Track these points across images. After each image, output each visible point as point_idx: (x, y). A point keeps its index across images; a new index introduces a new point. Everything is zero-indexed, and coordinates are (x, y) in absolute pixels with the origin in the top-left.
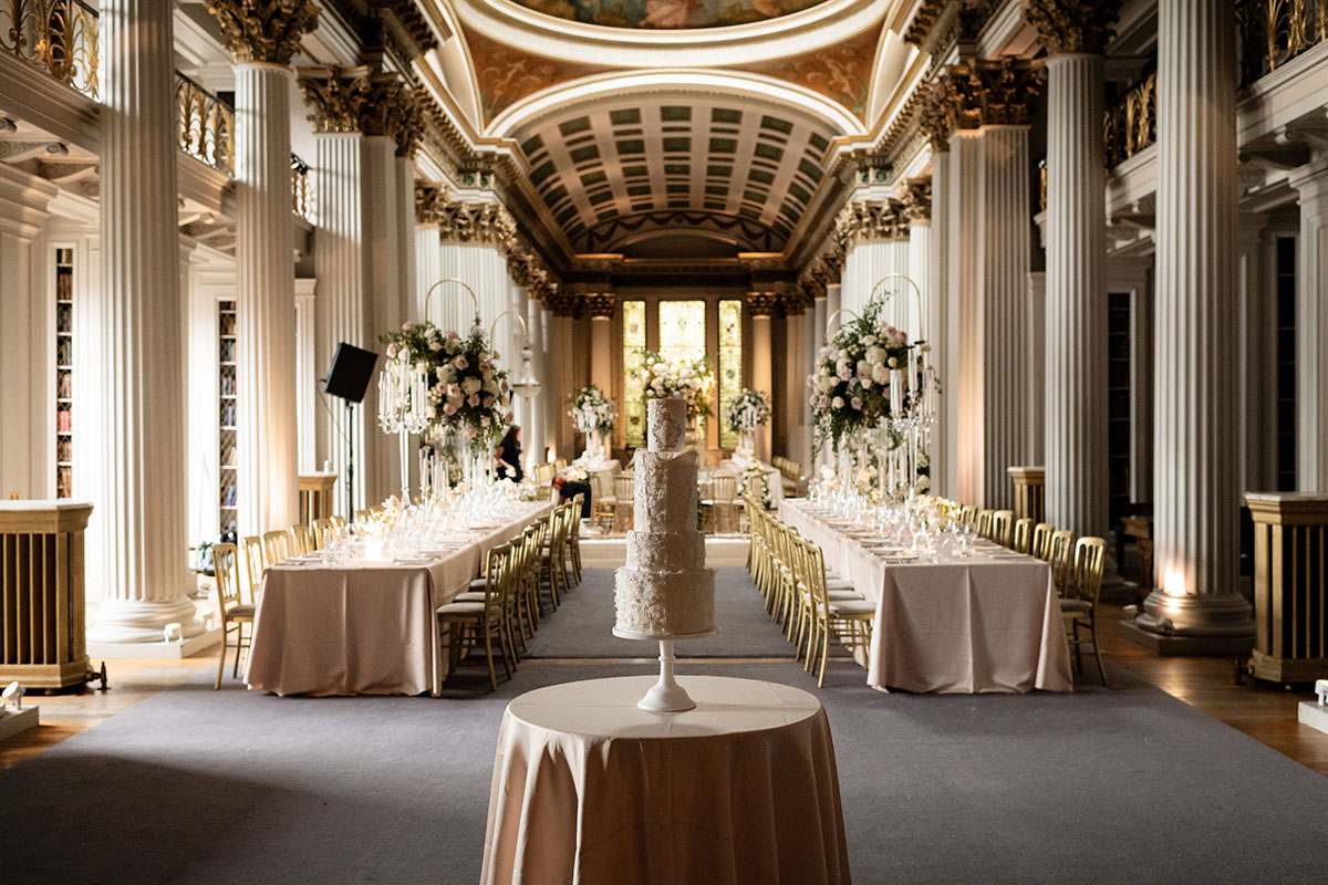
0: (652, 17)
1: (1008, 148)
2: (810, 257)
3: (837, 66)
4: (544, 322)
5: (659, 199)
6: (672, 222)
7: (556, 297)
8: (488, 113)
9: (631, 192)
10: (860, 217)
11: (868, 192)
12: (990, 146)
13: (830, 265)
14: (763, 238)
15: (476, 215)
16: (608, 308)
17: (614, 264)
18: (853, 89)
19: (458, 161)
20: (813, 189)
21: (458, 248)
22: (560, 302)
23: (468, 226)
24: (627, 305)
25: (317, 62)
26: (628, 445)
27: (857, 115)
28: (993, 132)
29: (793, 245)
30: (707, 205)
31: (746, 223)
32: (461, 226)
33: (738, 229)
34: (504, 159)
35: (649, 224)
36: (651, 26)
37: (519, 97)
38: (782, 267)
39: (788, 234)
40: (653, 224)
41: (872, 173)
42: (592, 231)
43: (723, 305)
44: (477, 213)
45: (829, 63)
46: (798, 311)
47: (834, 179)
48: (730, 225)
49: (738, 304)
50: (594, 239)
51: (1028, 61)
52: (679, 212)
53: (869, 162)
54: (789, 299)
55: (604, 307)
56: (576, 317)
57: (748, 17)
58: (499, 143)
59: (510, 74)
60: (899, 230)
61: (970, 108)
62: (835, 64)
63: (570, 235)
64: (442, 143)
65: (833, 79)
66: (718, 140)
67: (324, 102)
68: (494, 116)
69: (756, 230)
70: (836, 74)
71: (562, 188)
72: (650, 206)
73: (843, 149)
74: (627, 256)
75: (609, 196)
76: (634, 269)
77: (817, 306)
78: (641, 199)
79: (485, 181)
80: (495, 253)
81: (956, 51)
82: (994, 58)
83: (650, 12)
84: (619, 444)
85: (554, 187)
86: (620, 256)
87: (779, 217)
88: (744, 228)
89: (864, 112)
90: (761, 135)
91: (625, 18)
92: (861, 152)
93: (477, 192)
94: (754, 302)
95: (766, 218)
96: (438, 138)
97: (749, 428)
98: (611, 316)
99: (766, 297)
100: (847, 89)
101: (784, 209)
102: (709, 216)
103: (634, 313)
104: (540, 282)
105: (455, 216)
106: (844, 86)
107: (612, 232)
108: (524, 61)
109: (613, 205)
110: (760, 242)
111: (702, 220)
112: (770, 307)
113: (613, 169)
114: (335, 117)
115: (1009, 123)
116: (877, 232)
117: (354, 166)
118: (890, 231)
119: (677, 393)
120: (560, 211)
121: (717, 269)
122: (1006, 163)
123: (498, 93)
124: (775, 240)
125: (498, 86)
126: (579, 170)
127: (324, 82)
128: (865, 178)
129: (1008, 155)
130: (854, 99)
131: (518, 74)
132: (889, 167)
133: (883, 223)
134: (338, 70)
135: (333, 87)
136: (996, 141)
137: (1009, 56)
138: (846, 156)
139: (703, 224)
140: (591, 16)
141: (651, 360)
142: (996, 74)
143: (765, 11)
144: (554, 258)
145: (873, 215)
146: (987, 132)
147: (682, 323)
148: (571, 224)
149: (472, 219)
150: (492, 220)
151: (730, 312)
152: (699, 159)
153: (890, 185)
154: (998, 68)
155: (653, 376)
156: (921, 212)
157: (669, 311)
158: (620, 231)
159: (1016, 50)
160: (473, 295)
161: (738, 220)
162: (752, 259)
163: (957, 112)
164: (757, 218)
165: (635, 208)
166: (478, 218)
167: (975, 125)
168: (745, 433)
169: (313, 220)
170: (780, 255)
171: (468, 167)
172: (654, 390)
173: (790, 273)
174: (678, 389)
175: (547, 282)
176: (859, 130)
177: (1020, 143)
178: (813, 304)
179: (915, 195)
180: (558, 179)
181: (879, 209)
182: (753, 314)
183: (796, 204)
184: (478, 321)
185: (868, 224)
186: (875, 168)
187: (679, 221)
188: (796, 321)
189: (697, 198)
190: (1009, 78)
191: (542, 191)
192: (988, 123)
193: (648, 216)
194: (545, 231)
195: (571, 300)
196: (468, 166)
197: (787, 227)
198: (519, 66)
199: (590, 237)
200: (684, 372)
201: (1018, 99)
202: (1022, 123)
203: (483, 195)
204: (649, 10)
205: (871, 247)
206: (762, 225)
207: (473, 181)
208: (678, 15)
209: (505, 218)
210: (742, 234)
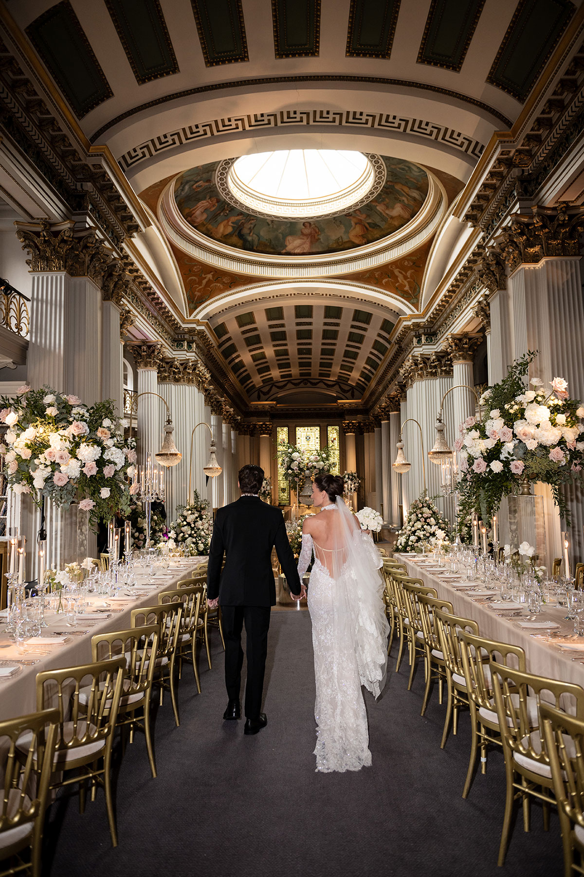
0: (289, 248)
1: (565, 274)
2: (378, 399)
3: (401, 273)
4: (232, 437)
5: (295, 371)
6: (302, 385)
7: (240, 424)
8: (192, 306)
9: (280, 366)
10: (416, 364)
11: (422, 350)
12: (550, 275)
13: (391, 401)
14: (350, 392)
15: (183, 366)
16: (269, 430)
17: (271, 407)
18: (410, 288)
19: (172, 333)
20: (380, 359)
21: (173, 386)
22: (243, 427)
23: (179, 372)
24: (279, 429)
25: (32, 218)
26: (280, 503)
27: (413, 304)
28: (552, 262)
29: (367, 394)
30: (321, 375)
31: (341, 384)
32: (174, 373)
33: (337, 388)
34: (201, 333)
35: (290, 386)
36: (289, 254)
37: (210, 297)
38: (361, 407)
39: (364, 389)
40: (293, 386)
41: (423, 338)
42: (259, 390)
43: (330, 428)
44: (185, 364)
45: (396, 272)
46: (371, 430)
47: (397, 346)
48: (333, 386)
49: (337, 428)
50: (261, 394)
51: (577, 207)
52: (305, 379)
53: (421, 331)
54: (365, 424)
55: (266, 430)
56: (252, 435)
57: (347, 245)
58: (198, 322)
59: (204, 282)
60: (442, 371)
61: (532, 247)
62: (400, 272)
63: (248, 391)
64: (159, 318)
65: (398, 282)
66: (327, 330)
67: (39, 250)
68: (196, 308)
69: (347, 388)
70: (400, 278)
71: (241, 361)
72: (290, 375)
73: (405, 323)
74: (278, 403)
75: (267, 369)
76: (282, 410)
77: (383, 426)
78: (285, 371)
79: (189, 347)
80: (196, 390)
81: (518, 206)
82: (552, 205)
83: (288, 244)
84: (275, 503)
85: (237, 361)
86: (275, 403)
87: (359, 380)
88: (340, 387)
89: (418, 302)
90: (352, 327)
91: (273, 248)
92: (417, 325)
93: (185, 352)
94: (346, 426)
95: (352, 381)
96: (156, 314)
97: (349, 494)
98: (270, 434)
99: (353, 423)
100: (407, 288)
101: (363, 374)
102: (321, 381)
103: (283, 434)
104: (230, 415)
105: (171, 367)
106: (405, 286)
107: (270, 390)
108: (212, 273)
109: (270, 374)
110: (349, 394)
111: (318, 383)
112: (355, 429)
113: (269, 351)
114: (47, 260)
115: (564, 255)
116: (428, 373)
117: (61, 296)
118: (436, 372)
119: (307, 472)
120: (241, 376)
121: (326, 409)
122: (563, 284)
123: (198, 294)
124: (356, 393)
125: (197, 289)
126: (250, 351)
127: (38, 234)
128: (419, 341)
129: (565, 280)
130: (412, 295)
131: (209, 282)
132: (434, 334)
133: (431, 367)
134: (48, 224)
135: (44, 236)
136: (555, 269)
137: (564, 202)
138: (407, 328)
139: (318, 386)
140: (253, 247)
141: (290, 450)
142: (552, 218)
143: (357, 241)
144: (238, 402)
145: (424, 363)
146: (547, 262)
147: (308, 438)
148: (248, 384)
149: (181, 369)
150: (194, 369)
151: (333, 433)
152: (317, 344)
153: (435, 345)
154: (554, 213)
155: (292, 461)
156: (460, 355)
157: (302, 433)
158: (274, 389)
159: (569, 197)
160: (165, 403)
161: (337, 383)
162: (345, 403)
163: (520, 251)
164: (347, 382)
165: (282, 377)
166: (185, 368)
167: (535, 259)
168: (347, 497)
169: (28, 338)
170: (360, 401)
171: (178, 338)
172: (292, 469)
173: (365, 410)
174: (308, 469)
175: (234, 415)
176: (413, 311)
177: (574, 270)
178: (380, 426)
179: (456, 345)
180: (238, 356)
181: (428, 359)
182: (346, 433)
183: (369, 371)
184: (169, 422)
185: (421, 369)
186: (425, 335)
187: (306, 384)
188: (369, 436)
189: (315, 370)
190: (565, 220)
191: (230, 363)
192: (548, 256)
193: (289, 381)
194: (232, 385)
195: (248, 426)
196: (180, 337)
197: (364, 385)
198: (210, 276)
199: (259, 393)
200: (312, 458)
201: (571, 236)
202: (575, 255)
203: (189, 355)
204: (287, 243)
205: (424, 383)
206: (350, 385)
207: (182, 346)
208: (304, 246)
209: (202, 368)
210: (339, 390)
